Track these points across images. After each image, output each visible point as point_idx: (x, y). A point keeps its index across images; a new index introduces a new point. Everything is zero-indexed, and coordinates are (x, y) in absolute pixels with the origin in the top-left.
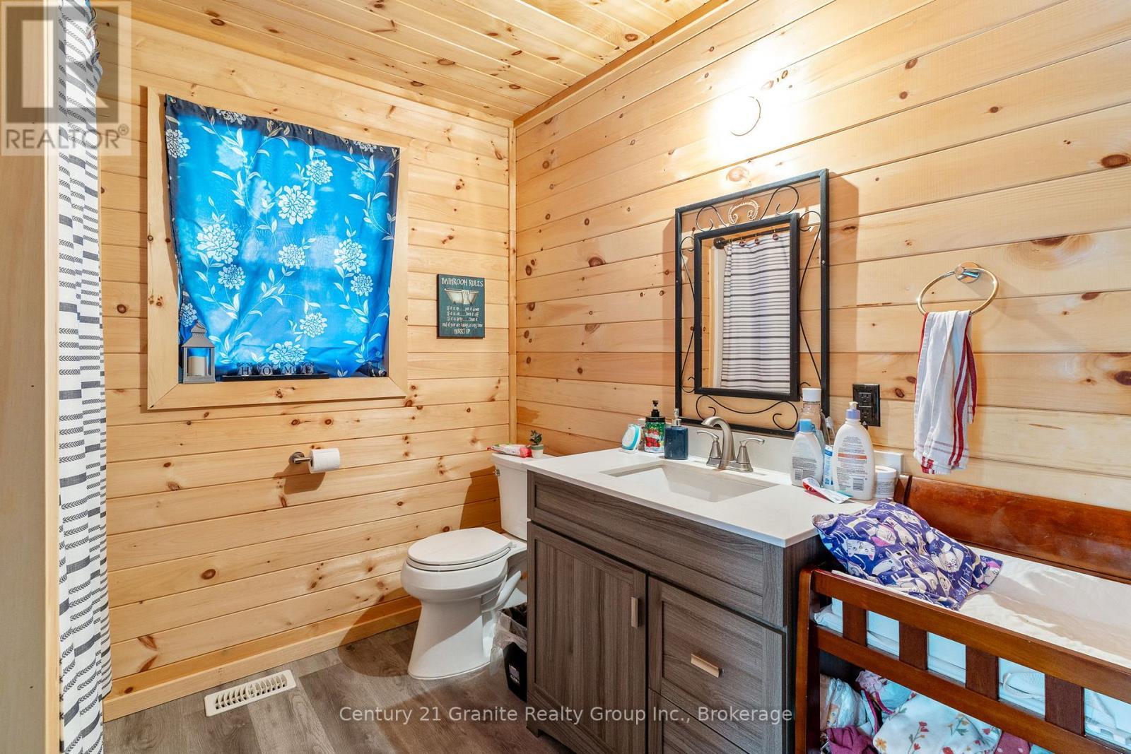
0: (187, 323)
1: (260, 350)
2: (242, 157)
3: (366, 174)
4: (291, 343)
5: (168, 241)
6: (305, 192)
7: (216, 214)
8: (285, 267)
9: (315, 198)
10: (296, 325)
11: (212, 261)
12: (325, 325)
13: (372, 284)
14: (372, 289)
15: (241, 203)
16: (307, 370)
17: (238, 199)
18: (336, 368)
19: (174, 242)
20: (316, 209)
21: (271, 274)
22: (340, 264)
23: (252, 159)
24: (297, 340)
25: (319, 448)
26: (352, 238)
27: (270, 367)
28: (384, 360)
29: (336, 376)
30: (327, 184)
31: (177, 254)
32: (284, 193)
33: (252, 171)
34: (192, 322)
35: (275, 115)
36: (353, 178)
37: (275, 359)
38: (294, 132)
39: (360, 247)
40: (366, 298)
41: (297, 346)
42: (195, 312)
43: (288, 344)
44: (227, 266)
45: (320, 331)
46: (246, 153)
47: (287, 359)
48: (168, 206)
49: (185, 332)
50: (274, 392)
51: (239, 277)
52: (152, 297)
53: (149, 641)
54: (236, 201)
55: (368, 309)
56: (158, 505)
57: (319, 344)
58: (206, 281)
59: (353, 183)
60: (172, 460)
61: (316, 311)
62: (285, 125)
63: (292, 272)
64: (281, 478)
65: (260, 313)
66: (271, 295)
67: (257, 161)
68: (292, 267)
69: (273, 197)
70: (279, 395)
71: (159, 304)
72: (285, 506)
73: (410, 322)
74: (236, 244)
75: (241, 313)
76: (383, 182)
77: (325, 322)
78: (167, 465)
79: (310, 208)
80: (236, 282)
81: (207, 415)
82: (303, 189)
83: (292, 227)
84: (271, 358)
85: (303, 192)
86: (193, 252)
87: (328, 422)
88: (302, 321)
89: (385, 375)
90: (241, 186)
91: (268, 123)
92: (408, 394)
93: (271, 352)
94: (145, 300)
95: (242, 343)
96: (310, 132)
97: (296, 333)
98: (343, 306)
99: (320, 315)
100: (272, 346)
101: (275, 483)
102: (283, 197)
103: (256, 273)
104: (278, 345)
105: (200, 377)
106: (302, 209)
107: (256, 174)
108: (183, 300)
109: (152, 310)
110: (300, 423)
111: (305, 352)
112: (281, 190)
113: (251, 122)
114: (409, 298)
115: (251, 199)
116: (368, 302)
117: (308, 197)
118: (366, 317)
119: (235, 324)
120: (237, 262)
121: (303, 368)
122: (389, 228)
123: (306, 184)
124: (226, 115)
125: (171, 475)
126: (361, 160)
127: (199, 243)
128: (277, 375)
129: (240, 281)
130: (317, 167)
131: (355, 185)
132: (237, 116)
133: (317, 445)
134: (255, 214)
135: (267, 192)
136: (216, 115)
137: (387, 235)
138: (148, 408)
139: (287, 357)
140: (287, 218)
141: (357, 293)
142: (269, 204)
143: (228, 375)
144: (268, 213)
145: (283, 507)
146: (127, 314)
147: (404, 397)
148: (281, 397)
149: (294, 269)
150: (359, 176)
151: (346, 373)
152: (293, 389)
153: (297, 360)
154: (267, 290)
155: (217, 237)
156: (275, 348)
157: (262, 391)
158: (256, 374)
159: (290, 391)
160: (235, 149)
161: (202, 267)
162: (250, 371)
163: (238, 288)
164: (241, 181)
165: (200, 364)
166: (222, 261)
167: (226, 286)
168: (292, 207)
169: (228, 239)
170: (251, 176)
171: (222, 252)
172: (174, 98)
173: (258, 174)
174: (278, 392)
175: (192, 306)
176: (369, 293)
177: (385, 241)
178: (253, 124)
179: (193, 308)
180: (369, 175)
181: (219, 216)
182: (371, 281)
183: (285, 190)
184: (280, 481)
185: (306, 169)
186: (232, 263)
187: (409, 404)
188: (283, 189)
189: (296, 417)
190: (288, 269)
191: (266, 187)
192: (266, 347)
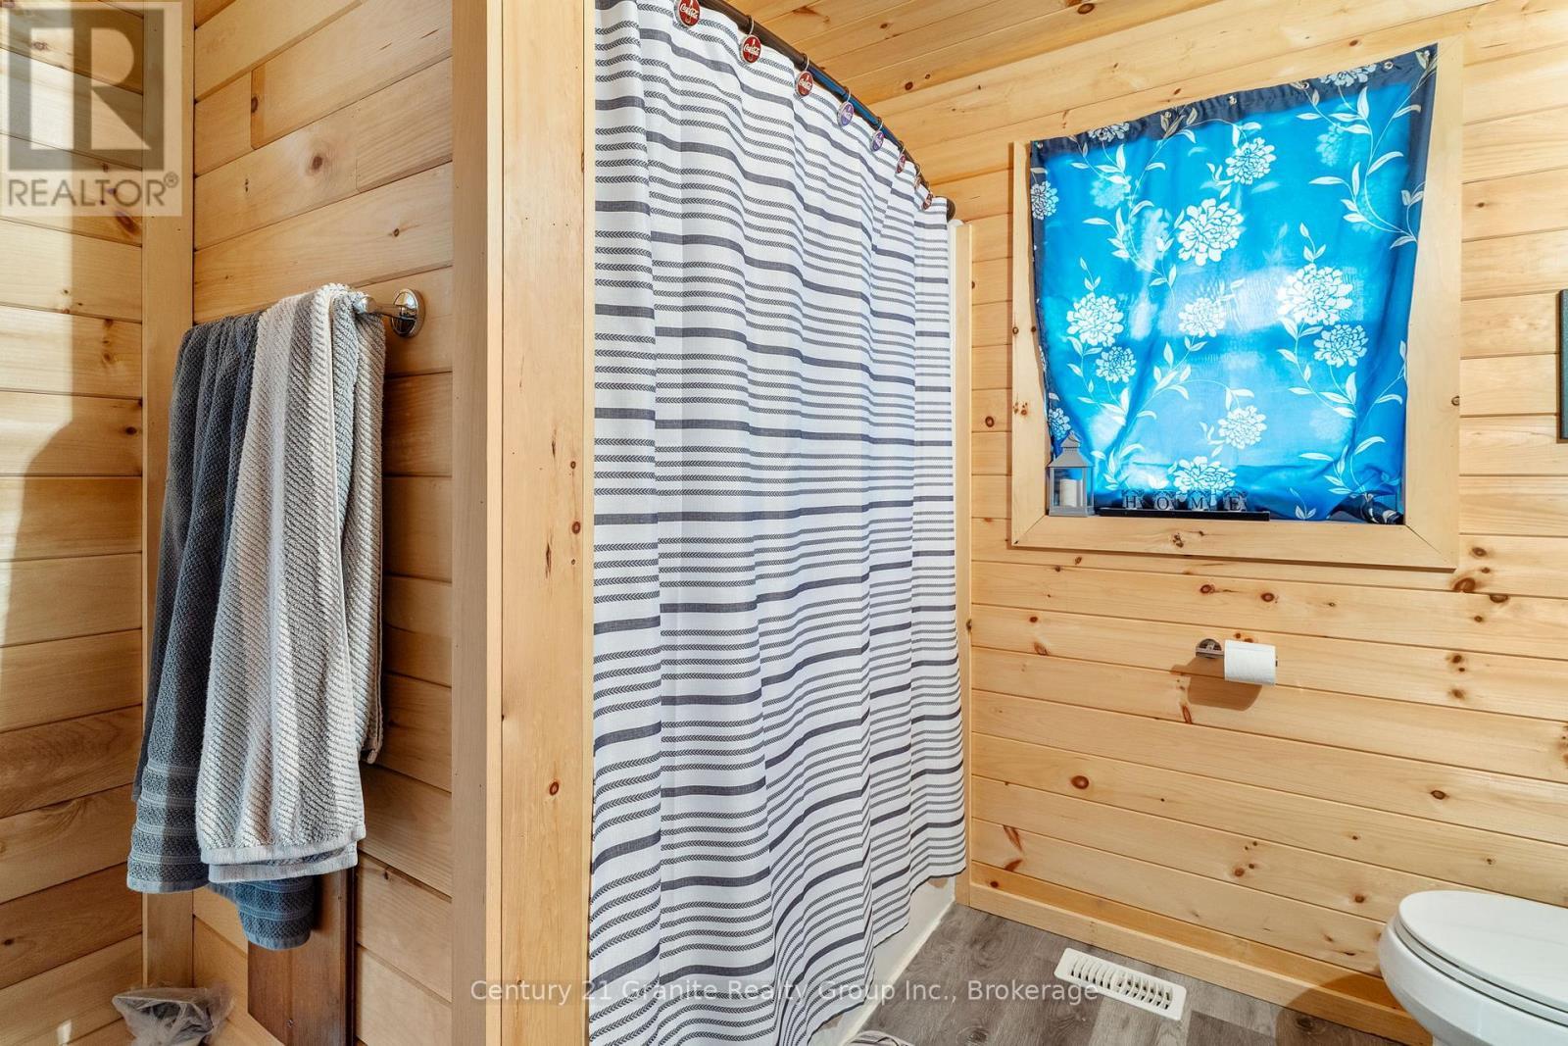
0: (1059, 435)
1: (1161, 471)
2: (1124, 185)
3: (1350, 129)
4: (1204, 460)
5: (1033, 330)
6: (1224, 206)
7: (1090, 280)
8: (1190, 338)
9: (1241, 212)
10: (1212, 429)
11: (1087, 346)
12: (1263, 427)
13: (1364, 341)
14: (1365, 350)
15: (1123, 254)
16: (1233, 504)
17: (1118, 249)
18: (1294, 503)
19: (1040, 331)
20: (1243, 229)
21: (1168, 353)
22: (1289, 315)
23: (1138, 184)
24: (1214, 454)
25: (1249, 640)
26: (1316, 261)
27: (1168, 498)
28: (1396, 492)
29: (1295, 518)
30: (1265, 178)
31: (1042, 346)
32: (1188, 218)
33: (1136, 202)
34: (1064, 433)
35: (1179, 99)
36: (1320, 149)
37: (1183, 485)
38: (1205, 114)
39: (1338, 273)
40: (1352, 369)
41: (1216, 464)
42: (1066, 419)
43: (1200, 461)
44: (1107, 350)
45: (1254, 437)
46: (1129, 178)
47: (1204, 485)
48: (1033, 284)
49: (1055, 446)
50: (1170, 538)
51: (1128, 363)
52: (1017, 404)
53: (1014, 835)
54: (1115, 253)
55: (1355, 391)
56: (1024, 668)
57: (1255, 460)
58: (1081, 375)
59: (1321, 158)
60: (1040, 615)
61: (1245, 403)
62: (1187, 110)
63: (1203, 344)
64: (1183, 674)
65: (1154, 415)
66: (1168, 386)
67: (1146, 186)
68: (1202, 334)
69: (1173, 232)
70: (1178, 542)
71: (1024, 413)
72: (1189, 721)
73: (1463, 410)
74: (1119, 316)
75: (1131, 416)
76: (1390, 132)
77: (1263, 422)
78: (1034, 620)
79: (1235, 229)
80: (1122, 371)
81: (1079, 560)
82: (1219, 202)
83: (1203, 270)
84: (1177, 483)
85: (1220, 207)
86: (1064, 339)
87: (1268, 597)
88: (1222, 422)
89: (1400, 520)
90: (1122, 228)
91: (1162, 117)
92: (1467, 566)
93: (1176, 474)
94: (1011, 408)
95: (1132, 459)
96: (1233, 101)
97: (1213, 442)
98: (1297, 391)
99: (1253, 409)
100: (1175, 465)
101: (1173, 680)
102: (1187, 225)
103: (1149, 353)
104: (1183, 463)
105: (1070, 508)
106: (1217, 236)
107: (1146, 203)
108: (1050, 405)
109: (1017, 418)
110: (1214, 591)
111: (1233, 475)
112: (1182, 215)
113: (1136, 129)
114: (1462, 358)
115: (1141, 243)
116: (1356, 377)
117: (1231, 212)
118: (1350, 406)
119: (1123, 433)
120: (1122, 342)
121: (1226, 500)
122: (1406, 218)
123: (1225, 192)
124: (1101, 134)
125: (1038, 633)
126: (1340, 107)
127: (1070, 325)
128: (1183, 510)
129: (1128, 370)
130: (1247, 156)
131: (1324, 161)
132: (1116, 128)
133: (1246, 634)
134: (1147, 264)
135: (1164, 225)
136: (1089, 140)
137: (1399, 235)
138: (1013, 544)
139: (1203, 482)
140: (1192, 258)
141: (1330, 362)
142: (1165, 243)
143: (1109, 506)
144: (1164, 257)
145: (1186, 722)
146: (994, 428)
147: (1451, 571)
148: (1181, 545)
149: (1206, 338)
150: (1332, 140)
151: (1312, 513)
152: (1201, 533)
153: (1218, 487)
154: (1163, 377)
155: (1091, 312)
156: (1180, 468)
157: (1152, 533)
158: (1148, 507)
159: (1196, 537)
160: (1113, 179)
161: (1075, 358)
162: (1137, 501)
163: (1126, 379)
164: (1121, 220)
165: (1071, 490)
166: (1100, 345)
167: (1108, 379)
168: (1201, 238)
169: (1105, 311)
170: (1136, 209)
171: (1098, 331)
172: (1039, 142)
173: (1149, 203)
174: (1176, 537)
175: (1061, 412)
176: (1359, 359)
177: (1397, 249)
178: (1142, 130)
179: (1064, 415)
180: (1358, 129)
181: (1092, 281)
182: (1362, 335)
183: (1189, 213)
184: (1182, 678)
185: (1226, 166)
186: (1114, 345)
187: (1467, 585)
188: (1186, 213)
189: (1209, 581)
190: (1196, 340)
191: (1163, 219)
192: (1168, 467)
